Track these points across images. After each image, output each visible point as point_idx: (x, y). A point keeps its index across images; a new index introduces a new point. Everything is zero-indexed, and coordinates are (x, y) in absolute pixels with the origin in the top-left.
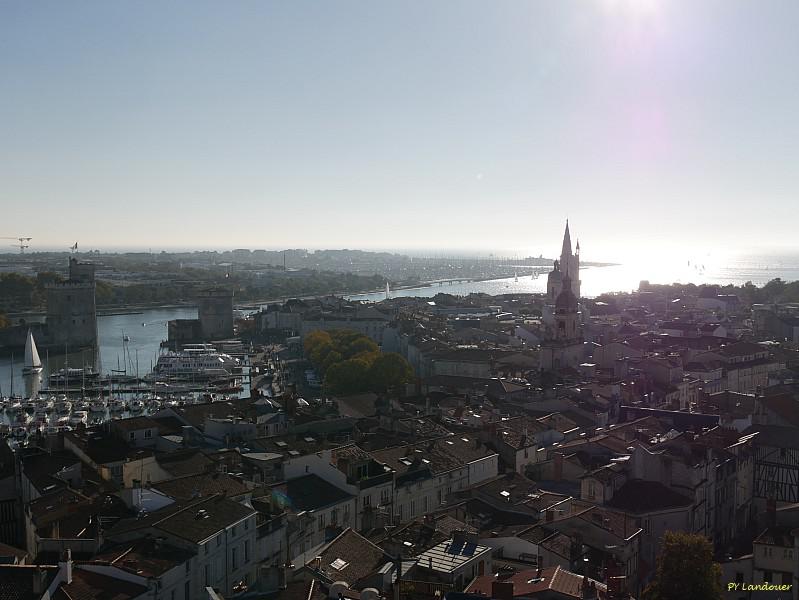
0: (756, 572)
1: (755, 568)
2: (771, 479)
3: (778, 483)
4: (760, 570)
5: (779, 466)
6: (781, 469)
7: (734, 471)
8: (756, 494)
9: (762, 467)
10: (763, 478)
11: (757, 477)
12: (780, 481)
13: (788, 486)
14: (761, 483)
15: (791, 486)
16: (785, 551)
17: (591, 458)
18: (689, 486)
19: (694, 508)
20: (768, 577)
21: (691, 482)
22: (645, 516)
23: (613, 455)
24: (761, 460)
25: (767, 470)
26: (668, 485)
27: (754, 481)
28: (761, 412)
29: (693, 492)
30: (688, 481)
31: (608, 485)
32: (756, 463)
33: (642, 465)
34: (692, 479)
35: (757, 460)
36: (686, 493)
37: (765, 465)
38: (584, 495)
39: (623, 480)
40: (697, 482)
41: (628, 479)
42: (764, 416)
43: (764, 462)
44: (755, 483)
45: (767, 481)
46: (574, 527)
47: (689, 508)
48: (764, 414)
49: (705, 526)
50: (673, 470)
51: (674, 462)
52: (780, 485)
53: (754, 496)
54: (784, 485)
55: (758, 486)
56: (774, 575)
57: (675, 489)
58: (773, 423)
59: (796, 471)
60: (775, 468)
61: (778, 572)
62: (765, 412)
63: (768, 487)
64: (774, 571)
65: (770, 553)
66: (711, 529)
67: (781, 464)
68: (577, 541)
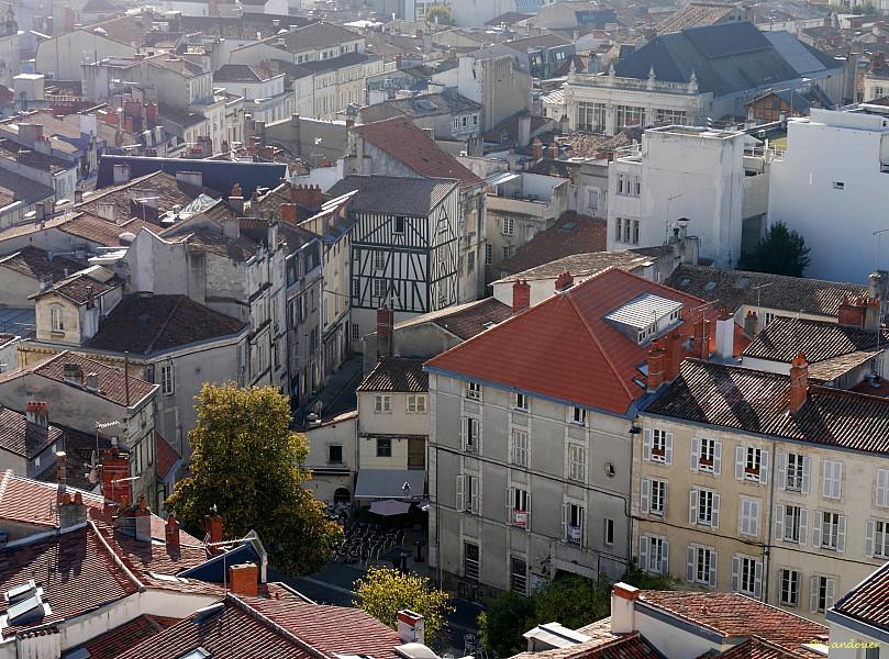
0: (363, 441)
1: (360, 435)
2: (380, 274)
3: (392, 279)
4: (370, 436)
5: (393, 249)
6: (397, 255)
7: (317, 263)
8: (355, 301)
9: (364, 252)
10: (367, 272)
11: (356, 272)
12: (397, 276)
13: (409, 284)
14: (363, 281)
15: (414, 282)
16: (412, 400)
17: (51, 258)
18: (238, 299)
19: (249, 338)
20: (384, 447)
21: (242, 291)
22: (160, 359)
23: (92, 249)
24: (362, 242)
25: (374, 259)
26: (200, 300)
27: (351, 280)
28: (359, 153)
29: (246, 309)
30: (237, 288)
31: (88, 309)
32: (353, 247)
33: (150, 266)
34: (244, 285)
35: (356, 242)
36: (234, 311)
37: (369, 249)
38: (42, 331)
39: (117, 295)
40: (253, 289)
41: (126, 293)
42: (366, 161)
43: (367, 243)
44: (354, 283)
45: (374, 277)
46: (29, 394)
47: (241, 338)
48: (364, 157)
49: (270, 367)
50: (209, 270)
51: (209, 256)
52: (396, 282)
53: (352, 306)
54: (402, 282)
55: (359, 289)
56: (394, 442)
57: (213, 306)
58: (381, 172)
59: (423, 258)
60: (387, 254)
61: (400, 437)
62: (367, 153)
63: (377, 288)
64: (394, 436)
65: (387, 405)
66: (280, 371)
67: (398, 246)
68: (36, 420)
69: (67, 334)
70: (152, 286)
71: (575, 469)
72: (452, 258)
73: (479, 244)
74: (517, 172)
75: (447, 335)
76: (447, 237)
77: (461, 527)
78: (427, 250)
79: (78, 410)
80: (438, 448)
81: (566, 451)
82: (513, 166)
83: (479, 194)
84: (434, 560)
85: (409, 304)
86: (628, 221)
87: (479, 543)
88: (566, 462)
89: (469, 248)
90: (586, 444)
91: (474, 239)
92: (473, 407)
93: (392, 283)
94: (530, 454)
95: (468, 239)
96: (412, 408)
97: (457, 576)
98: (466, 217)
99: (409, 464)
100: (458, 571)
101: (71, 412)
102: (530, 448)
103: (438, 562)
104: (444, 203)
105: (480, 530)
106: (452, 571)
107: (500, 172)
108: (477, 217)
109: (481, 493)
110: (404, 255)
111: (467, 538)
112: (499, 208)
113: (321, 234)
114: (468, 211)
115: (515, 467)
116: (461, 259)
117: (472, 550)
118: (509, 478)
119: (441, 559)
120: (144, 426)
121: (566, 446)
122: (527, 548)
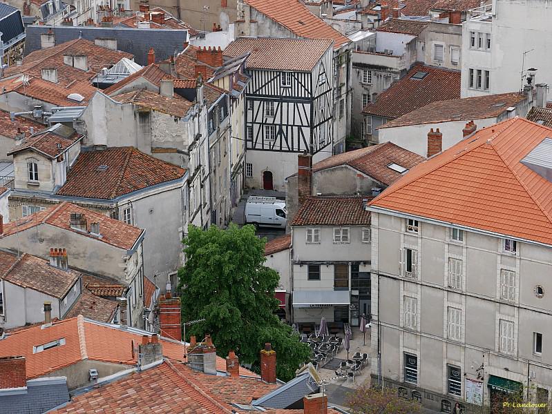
0: (297, 268)
1: (294, 263)
2: (270, 121)
3: (281, 125)
4: (302, 263)
5: (281, 99)
6: (285, 105)
7: (226, 114)
8: (249, 144)
9: (256, 103)
10: (259, 120)
11: (249, 120)
12: (285, 122)
13: (295, 129)
14: (256, 127)
15: (300, 128)
16: (337, 232)
17: (12, 117)
18: (179, 149)
19: (189, 182)
20: (314, 273)
21: (183, 142)
22: (123, 203)
23: (46, 108)
24: (254, 94)
25: (265, 108)
26: (147, 151)
27: (246, 126)
28: (247, 19)
29: (186, 157)
30: (178, 139)
31: (58, 161)
32: (247, 99)
33: (104, 122)
34: (184, 137)
35: (250, 94)
36: (176, 159)
37: (261, 100)
38: (20, 182)
39: (77, 149)
40: (190, 140)
41: (83, 146)
42: (253, 25)
43: (259, 95)
44: (248, 130)
45: (265, 123)
46: (41, 241)
47: (183, 182)
48: (252, 21)
49: (201, 205)
50: (154, 126)
51: (154, 114)
52: (284, 128)
53: (246, 149)
54: (289, 127)
55: (252, 134)
56: (323, 268)
57: (158, 156)
58: (266, 34)
59: (308, 106)
60: (276, 104)
61: (328, 263)
62: (253, 19)
63: (267, 132)
64: (322, 263)
65: (316, 237)
66: (206, 208)
67: (286, 97)
68: (58, 264)
69: (42, 183)
70: (105, 139)
71: (506, 291)
72: (328, 105)
73: (347, 93)
74: (370, 30)
75: (359, 175)
76: (325, 88)
77: (401, 341)
78: (311, 100)
79: (84, 253)
80: (379, 275)
81: (498, 276)
82: (367, 25)
83: (347, 50)
84: (377, 369)
85: (296, 146)
86: (479, 71)
87: (418, 354)
88: (498, 285)
89: (341, 96)
90: (517, 270)
91: (344, 89)
92: (412, 239)
93: (281, 130)
94: (464, 278)
95: (339, 89)
96: (337, 239)
97: (396, 382)
98: (338, 71)
99: (335, 286)
100: (399, 377)
101: (78, 254)
102: (464, 273)
103: (380, 370)
104: (323, 60)
105: (419, 343)
106: (393, 377)
107: (355, 30)
108: (345, 71)
109: (419, 311)
110: (291, 105)
111: (407, 350)
112: (359, 62)
113: (228, 90)
114: (339, 66)
115: (450, 290)
116: (334, 105)
117: (410, 360)
118: (445, 299)
119: (382, 368)
120: (137, 264)
121: (499, 272)
122: (462, 357)
